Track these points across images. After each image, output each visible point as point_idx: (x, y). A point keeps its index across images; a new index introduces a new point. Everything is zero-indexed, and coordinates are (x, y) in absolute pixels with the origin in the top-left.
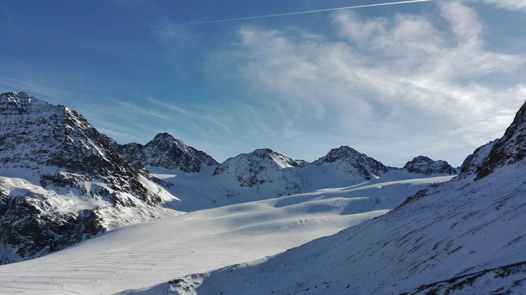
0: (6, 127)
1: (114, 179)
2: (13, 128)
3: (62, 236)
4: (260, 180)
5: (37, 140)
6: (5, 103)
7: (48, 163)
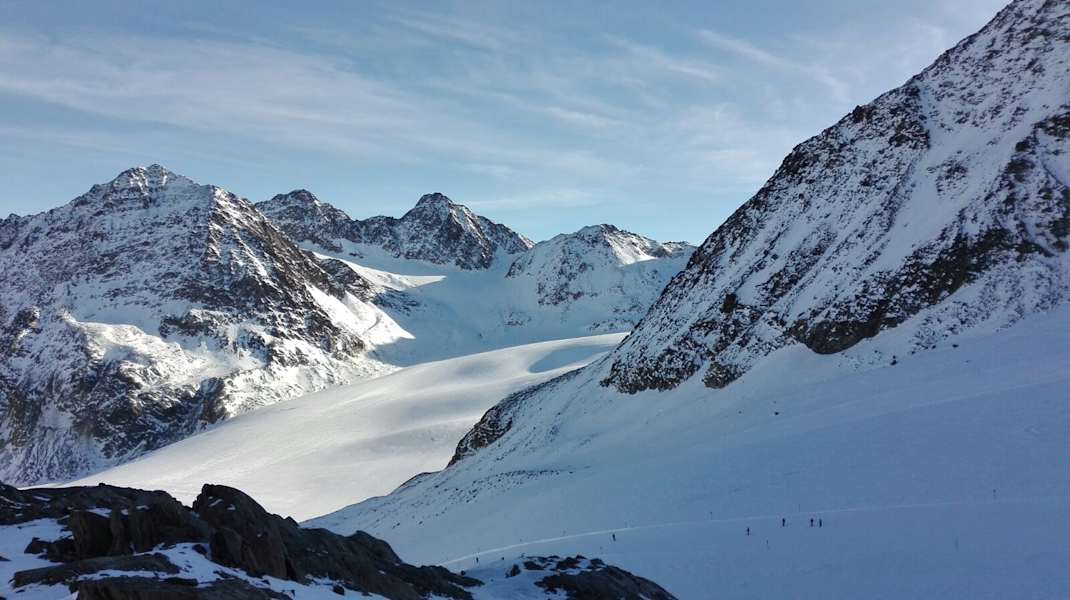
0: (121, 235)
1: (280, 316)
2: (131, 235)
3: (167, 425)
4: (575, 292)
5: (164, 255)
6: (123, 189)
7: (179, 294)
